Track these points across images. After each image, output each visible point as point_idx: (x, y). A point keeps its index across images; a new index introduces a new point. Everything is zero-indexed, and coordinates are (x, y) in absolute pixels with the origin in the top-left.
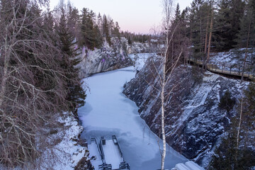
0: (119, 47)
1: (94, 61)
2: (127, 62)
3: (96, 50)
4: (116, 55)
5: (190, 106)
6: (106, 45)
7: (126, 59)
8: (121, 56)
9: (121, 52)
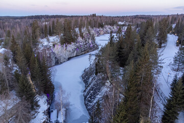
0: (89, 39)
1: (71, 50)
2: (94, 47)
3: (73, 43)
4: (86, 44)
5: (98, 96)
6: (80, 39)
7: (94, 46)
8: (90, 44)
9: (90, 42)
